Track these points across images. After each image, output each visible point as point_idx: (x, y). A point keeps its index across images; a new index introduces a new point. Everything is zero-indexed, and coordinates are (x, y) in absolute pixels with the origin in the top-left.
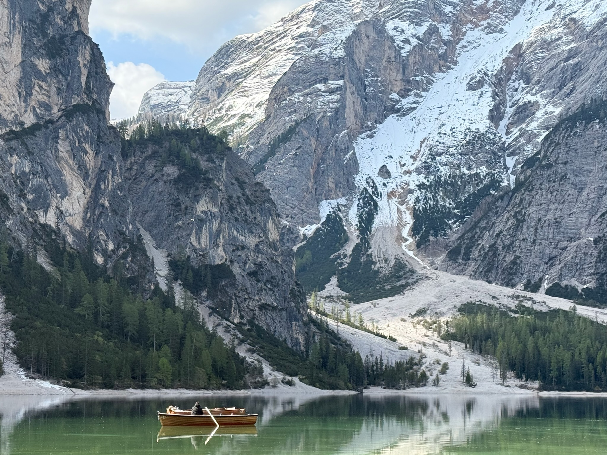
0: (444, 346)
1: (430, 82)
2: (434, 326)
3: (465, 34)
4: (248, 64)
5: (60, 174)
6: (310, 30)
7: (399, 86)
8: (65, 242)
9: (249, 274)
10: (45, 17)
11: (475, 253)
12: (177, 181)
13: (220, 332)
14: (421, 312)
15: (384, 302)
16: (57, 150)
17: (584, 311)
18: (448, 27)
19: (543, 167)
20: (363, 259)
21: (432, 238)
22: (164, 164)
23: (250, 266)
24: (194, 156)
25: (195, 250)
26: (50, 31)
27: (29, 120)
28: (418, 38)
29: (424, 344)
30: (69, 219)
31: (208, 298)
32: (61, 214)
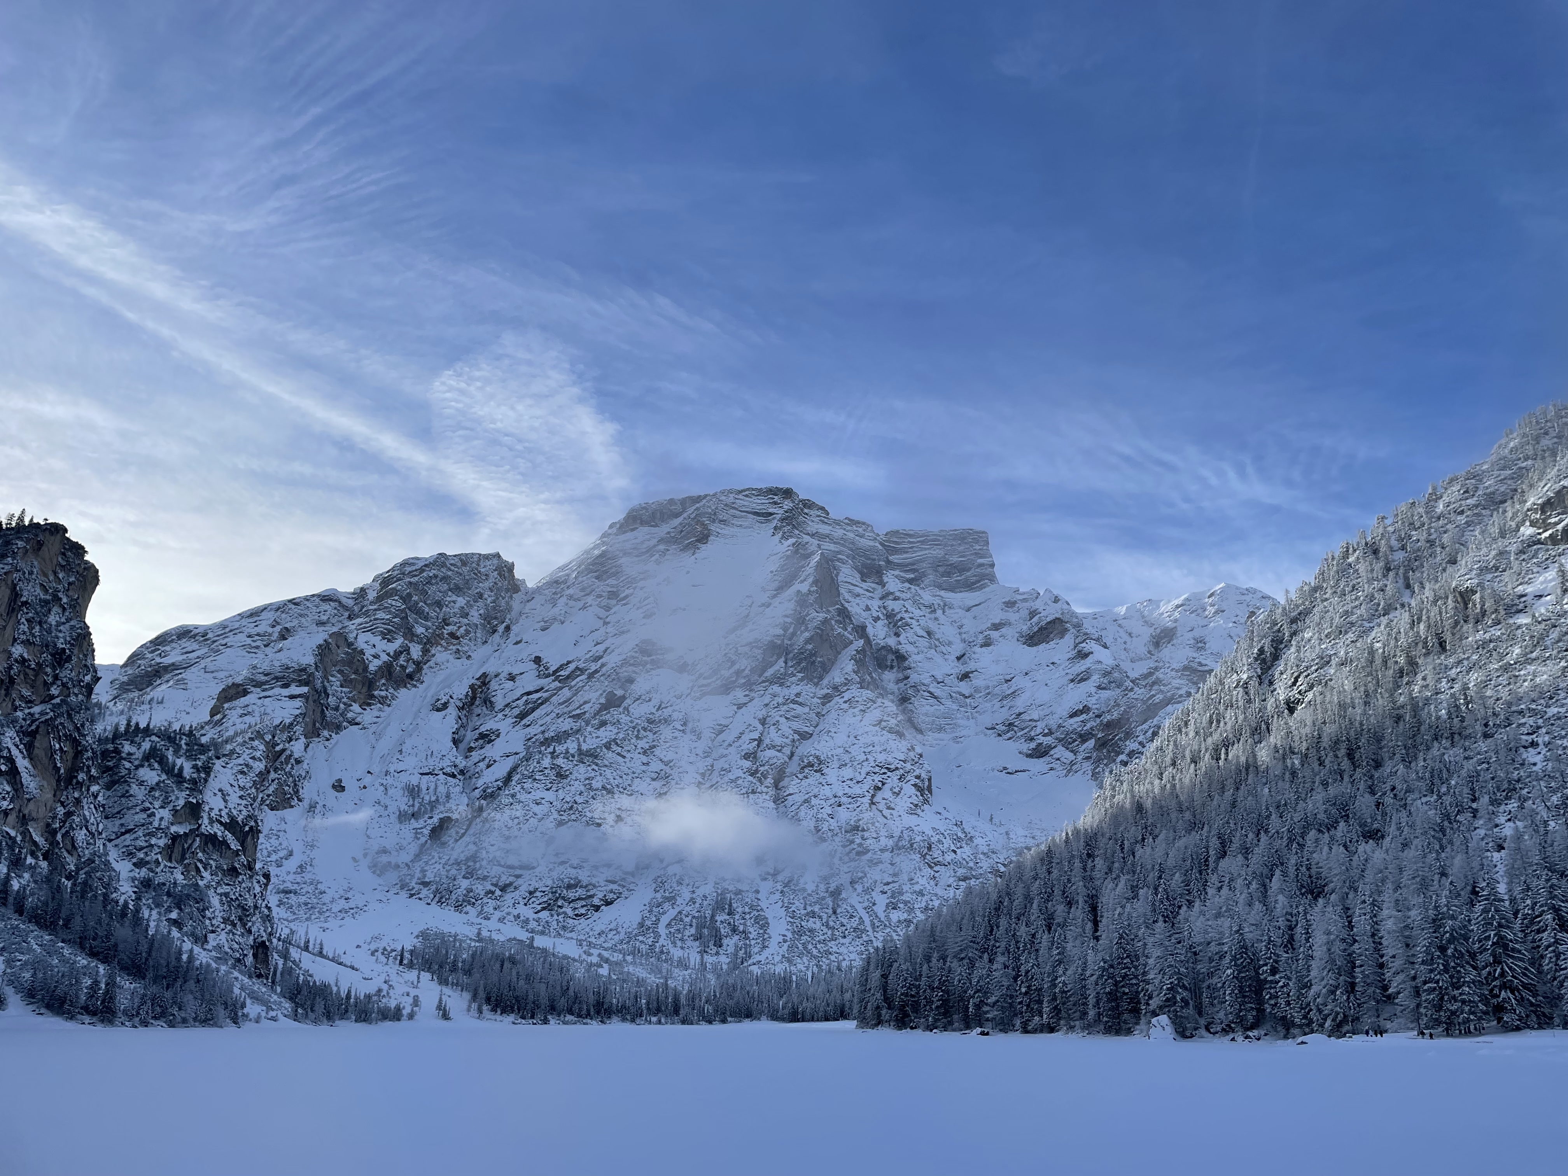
0: (409, 977)
1: (394, 698)
2: (394, 954)
3: (434, 655)
4: (191, 655)
6: (270, 630)
17: (540, 941)
18: (419, 647)
28: (388, 654)
29: (388, 975)
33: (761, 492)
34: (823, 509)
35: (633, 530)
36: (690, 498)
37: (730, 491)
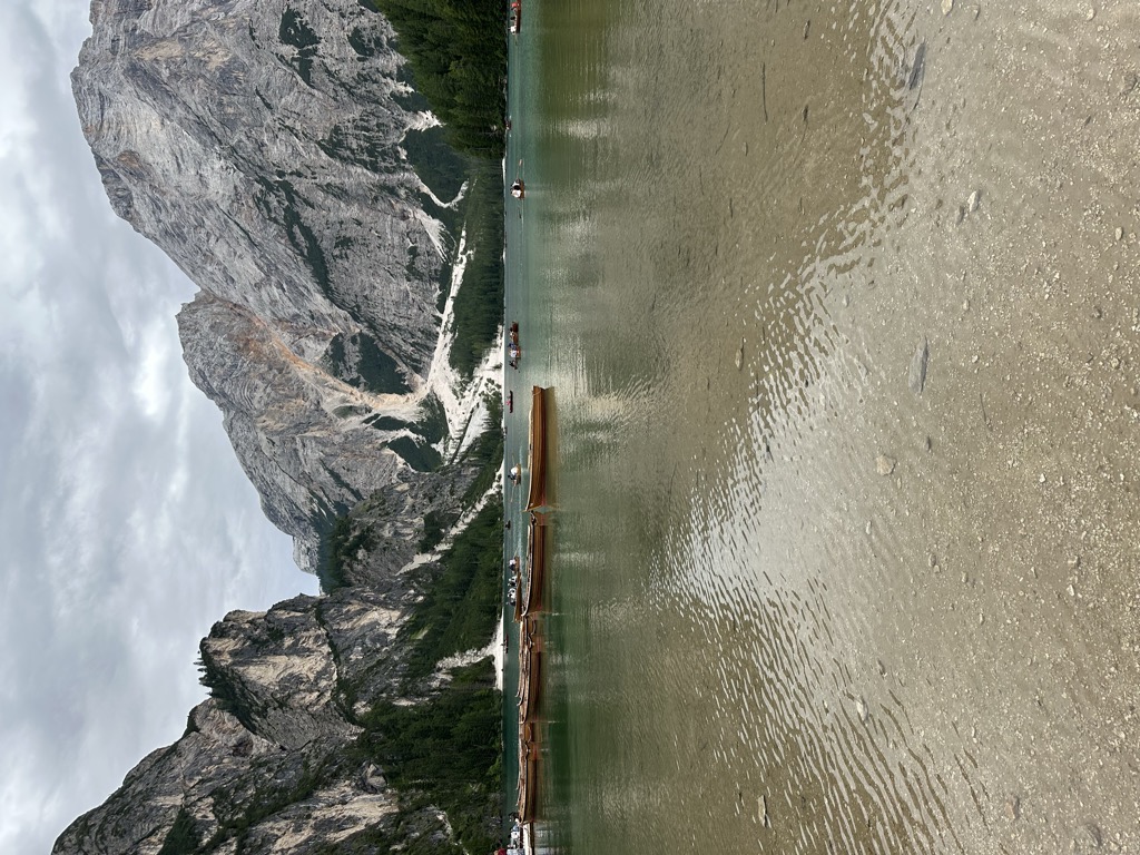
0: (477, 380)
1: (298, 380)
2: (464, 385)
5: (364, 626)
7: (300, 401)
8: (409, 621)
9: (431, 502)
10: (255, 641)
11: (416, 356)
12: (368, 550)
13: (468, 520)
14: (455, 392)
15: (448, 415)
16: (346, 630)
17: (454, 292)
19: (359, 311)
20: (420, 427)
21: (406, 383)
22: (356, 559)
23: (426, 501)
24: (351, 539)
25: (415, 537)
26: (265, 637)
27: (326, 649)
28: (266, 387)
29: (475, 392)
30: (394, 620)
31: (446, 529)
32: (390, 625)
33: (81, 104)
34: (85, 44)
35: (138, 213)
36: (98, 166)
37: (86, 130)
